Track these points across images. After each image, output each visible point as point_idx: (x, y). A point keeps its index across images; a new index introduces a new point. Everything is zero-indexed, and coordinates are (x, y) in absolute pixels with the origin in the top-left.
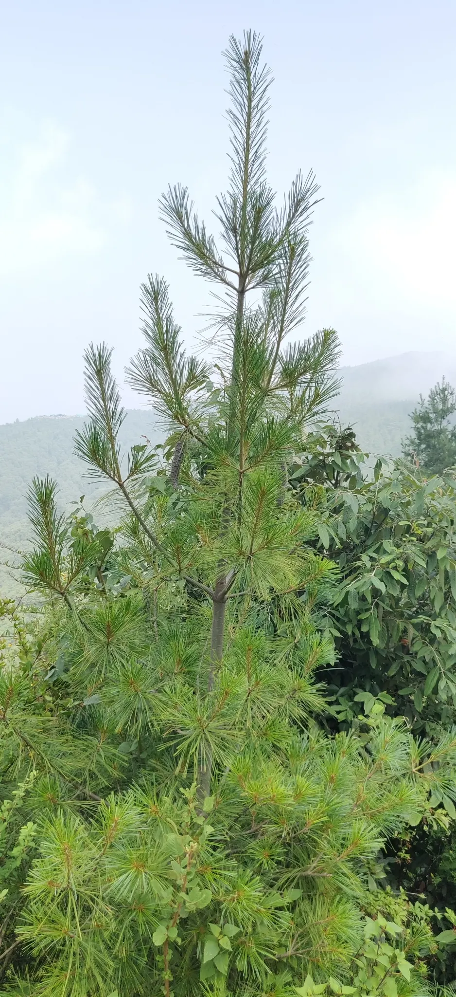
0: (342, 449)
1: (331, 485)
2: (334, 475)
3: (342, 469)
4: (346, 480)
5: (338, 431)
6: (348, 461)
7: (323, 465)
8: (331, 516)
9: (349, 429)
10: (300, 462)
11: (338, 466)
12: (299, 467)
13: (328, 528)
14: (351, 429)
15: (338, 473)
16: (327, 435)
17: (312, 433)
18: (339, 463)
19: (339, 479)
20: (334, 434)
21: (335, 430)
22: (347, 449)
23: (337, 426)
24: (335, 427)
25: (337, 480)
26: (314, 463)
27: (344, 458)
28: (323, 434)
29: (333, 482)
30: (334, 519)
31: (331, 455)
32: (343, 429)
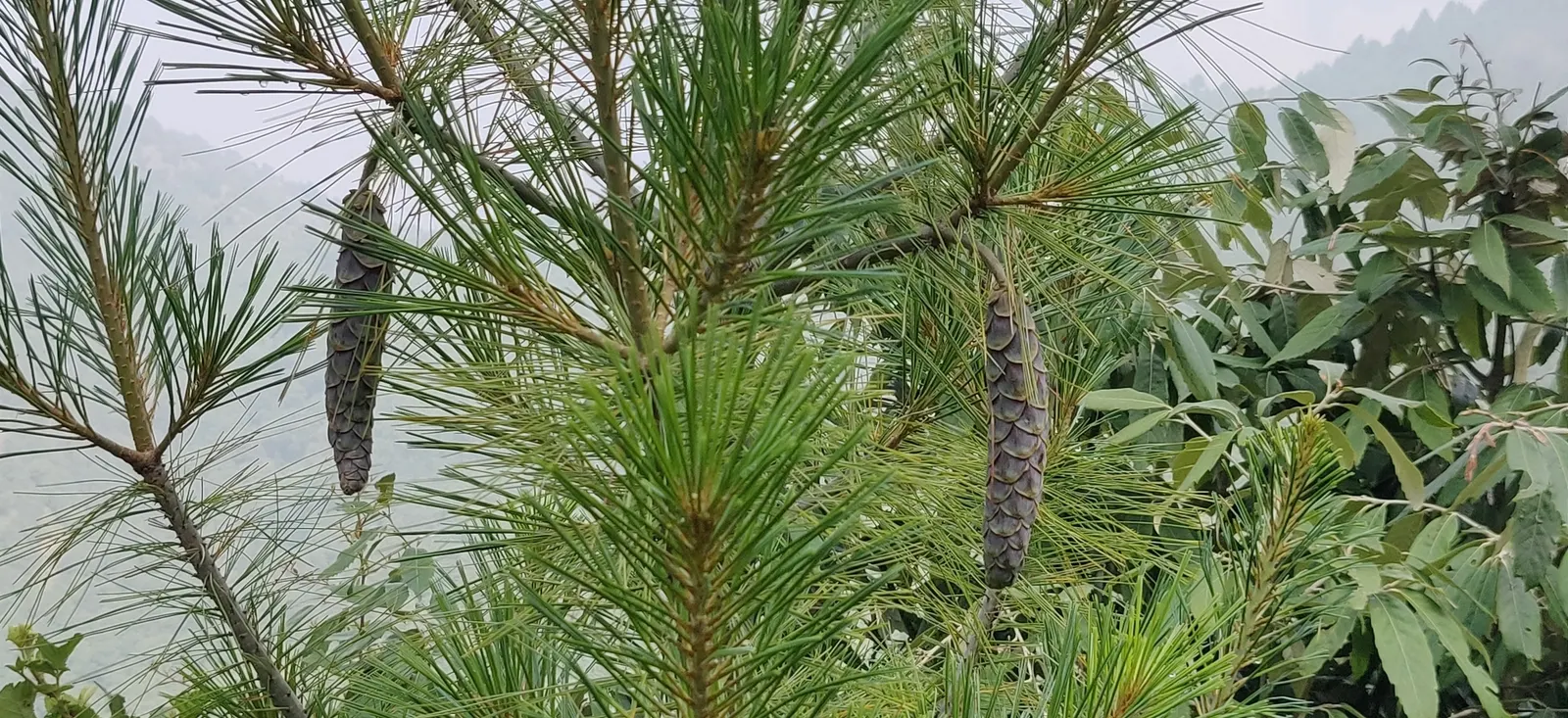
0: (1512, 211)
1: (1474, 381)
2: (1483, 334)
3: (1515, 304)
4: (1542, 355)
5: (1491, 126)
6: (1547, 267)
7: (1434, 291)
8: (1466, 538)
9: (1539, 115)
10: (1323, 283)
11: (1497, 290)
12: (1320, 302)
13: (1430, 618)
14: (1548, 116)
15: (1503, 322)
16: (1438, 149)
17: (1373, 150)
18: (1502, 277)
19: (1507, 351)
20: (1468, 144)
21: (1473, 128)
22: (1541, 208)
23: (1481, 107)
24: (1472, 112)
25: (1498, 358)
26: (1383, 283)
27: (1524, 253)
28: (1420, 150)
29: (1484, 366)
30: (1478, 552)
31: (1464, 240)
32: (1512, 117)
